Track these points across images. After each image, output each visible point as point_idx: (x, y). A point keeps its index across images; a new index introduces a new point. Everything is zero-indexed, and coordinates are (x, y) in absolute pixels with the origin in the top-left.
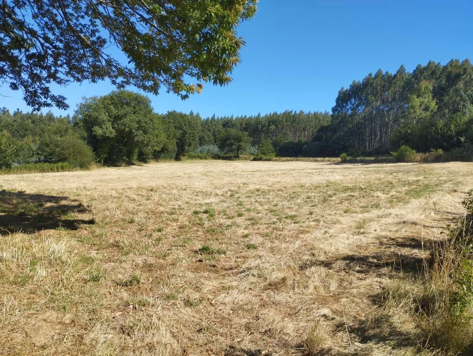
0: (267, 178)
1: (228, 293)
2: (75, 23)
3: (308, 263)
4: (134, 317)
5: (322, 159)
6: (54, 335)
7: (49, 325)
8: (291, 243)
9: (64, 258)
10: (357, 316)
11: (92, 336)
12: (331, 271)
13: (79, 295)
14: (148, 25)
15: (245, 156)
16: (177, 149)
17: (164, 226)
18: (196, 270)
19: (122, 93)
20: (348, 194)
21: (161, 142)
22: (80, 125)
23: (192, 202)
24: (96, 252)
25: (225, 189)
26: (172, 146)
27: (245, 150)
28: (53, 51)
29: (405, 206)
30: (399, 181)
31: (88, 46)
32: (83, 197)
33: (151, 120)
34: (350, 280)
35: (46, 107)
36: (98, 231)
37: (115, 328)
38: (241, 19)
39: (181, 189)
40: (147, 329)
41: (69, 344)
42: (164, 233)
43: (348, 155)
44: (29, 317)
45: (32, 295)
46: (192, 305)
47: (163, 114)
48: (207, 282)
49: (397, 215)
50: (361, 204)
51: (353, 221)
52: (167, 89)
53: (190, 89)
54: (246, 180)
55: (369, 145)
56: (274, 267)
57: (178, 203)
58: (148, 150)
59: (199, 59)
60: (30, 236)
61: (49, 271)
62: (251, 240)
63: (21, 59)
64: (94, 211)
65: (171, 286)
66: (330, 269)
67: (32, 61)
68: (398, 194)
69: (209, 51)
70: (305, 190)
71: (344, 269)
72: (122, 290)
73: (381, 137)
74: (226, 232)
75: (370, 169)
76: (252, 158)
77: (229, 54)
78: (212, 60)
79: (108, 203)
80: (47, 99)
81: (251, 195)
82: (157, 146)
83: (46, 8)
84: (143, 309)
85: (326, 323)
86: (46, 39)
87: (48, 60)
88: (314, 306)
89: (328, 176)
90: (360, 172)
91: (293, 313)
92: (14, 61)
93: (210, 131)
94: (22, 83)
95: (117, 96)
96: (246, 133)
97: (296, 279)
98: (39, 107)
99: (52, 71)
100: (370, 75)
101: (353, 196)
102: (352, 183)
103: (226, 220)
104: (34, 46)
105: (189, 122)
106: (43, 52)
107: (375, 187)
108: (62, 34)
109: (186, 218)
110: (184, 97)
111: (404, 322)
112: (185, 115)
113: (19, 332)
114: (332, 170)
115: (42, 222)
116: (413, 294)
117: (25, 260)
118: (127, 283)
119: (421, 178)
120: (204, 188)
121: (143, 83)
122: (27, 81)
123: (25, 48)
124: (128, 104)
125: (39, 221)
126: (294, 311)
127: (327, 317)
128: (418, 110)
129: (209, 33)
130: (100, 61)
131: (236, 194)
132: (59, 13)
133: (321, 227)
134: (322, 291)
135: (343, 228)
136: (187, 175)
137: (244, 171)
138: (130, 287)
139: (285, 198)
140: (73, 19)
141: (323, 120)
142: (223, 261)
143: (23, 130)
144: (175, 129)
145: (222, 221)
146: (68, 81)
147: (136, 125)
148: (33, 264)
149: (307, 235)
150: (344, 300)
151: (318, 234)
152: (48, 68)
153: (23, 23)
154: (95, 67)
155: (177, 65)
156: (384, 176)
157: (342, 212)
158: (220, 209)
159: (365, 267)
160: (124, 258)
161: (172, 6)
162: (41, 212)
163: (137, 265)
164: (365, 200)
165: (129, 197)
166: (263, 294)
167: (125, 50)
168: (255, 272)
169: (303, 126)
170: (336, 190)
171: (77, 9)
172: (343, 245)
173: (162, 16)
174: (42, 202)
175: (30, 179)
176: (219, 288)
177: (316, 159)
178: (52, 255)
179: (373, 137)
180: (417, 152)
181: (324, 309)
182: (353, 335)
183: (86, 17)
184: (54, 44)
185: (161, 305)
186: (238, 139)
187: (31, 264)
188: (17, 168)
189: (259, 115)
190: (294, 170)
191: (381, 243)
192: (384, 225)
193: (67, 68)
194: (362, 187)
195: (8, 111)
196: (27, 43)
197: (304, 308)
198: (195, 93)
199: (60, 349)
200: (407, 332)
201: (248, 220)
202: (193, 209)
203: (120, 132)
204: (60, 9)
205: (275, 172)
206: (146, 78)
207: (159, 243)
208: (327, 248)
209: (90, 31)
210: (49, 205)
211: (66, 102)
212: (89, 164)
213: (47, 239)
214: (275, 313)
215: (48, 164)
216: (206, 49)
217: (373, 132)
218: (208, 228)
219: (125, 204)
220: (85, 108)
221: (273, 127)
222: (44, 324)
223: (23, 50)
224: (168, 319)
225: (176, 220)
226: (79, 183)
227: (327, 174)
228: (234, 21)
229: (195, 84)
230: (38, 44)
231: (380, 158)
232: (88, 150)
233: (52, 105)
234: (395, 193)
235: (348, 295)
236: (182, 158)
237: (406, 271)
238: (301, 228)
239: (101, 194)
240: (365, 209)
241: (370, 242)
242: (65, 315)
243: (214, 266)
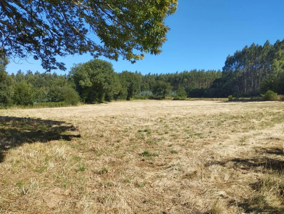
0: (182, 111)
1: (161, 180)
2: (71, 21)
3: (210, 162)
4: (105, 192)
5: (217, 99)
6: (59, 202)
7: (56, 196)
8: (199, 150)
9: (64, 157)
10: (242, 196)
11: (81, 203)
12: (225, 168)
13: (73, 179)
14: (113, 20)
15: (169, 97)
16: (127, 94)
17: (121, 139)
18: (141, 166)
19: (96, 60)
20: (234, 120)
21: (118, 89)
22: (72, 80)
23: (137, 125)
24: (82, 154)
25: (157, 117)
26: (125, 92)
27: (168, 93)
28: (58, 37)
29: (271, 128)
30: (267, 113)
31: (77, 34)
32: (74, 122)
33: (113, 76)
34: (237, 174)
35: (53, 69)
36: (83, 142)
37: (94, 199)
38: (168, 14)
39: (131, 117)
40: (113, 200)
41: (68, 207)
42: (121, 143)
43: (233, 97)
44: (45, 191)
45: (46, 178)
46: (139, 186)
47: (119, 73)
48: (148, 173)
49: (266, 134)
50: (242, 127)
51: (238, 137)
52: (123, 58)
53: (136, 58)
54: (169, 112)
55: (247, 90)
56: (188, 164)
57: (129, 125)
58: (111, 94)
59: (143, 39)
60: (45, 144)
61: (56, 164)
62: (174, 148)
63: (40, 42)
64: (80, 130)
65: (126, 175)
66: (224, 166)
67: (46, 43)
68: (266, 121)
69: (148, 34)
70: (207, 118)
71: (233, 167)
72: (98, 177)
73: (254, 85)
74: (158, 143)
75: (248, 105)
76: (173, 98)
77: (161, 36)
78: (150, 40)
79: (88, 125)
80: (54, 64)
81: (173, 121)
82: (116, 92)
83: (54, 12)
84: (110, 188)
85: (223, 200)
86: (54, 30)
87: (55, 42)
88: (215, 189)
89: (220, 109)
90: (241, 107)
91: (202, 193)
92: (36, 43)
93: (147, 82)
94: (40, 56)
95: (93, 63)
96: (169, 84)
97: (203, 172)
98: (50, 69)
99: (57, 49)
100: (246, 47)
101: (237, 122)
102: (236, 114)
103: (158, 136)
104: (47, 34)
105: (135, 77)
106: (52, 38)
107: (251, 116)
108: (63, 27)
109: (134, 135)
110: (133, 62)
111: (273, 201)
112: (133, 73)
113: (40, 199)
114: (223, 106)
115: (51, 136)
116: (279, 183)
117: (42, 158)
118: (100, 172)
119: (281, 110)
120: (144, 116)
121: (109, 55)
122: (43, 54)
123: (42, 35)
124: (99, 67)
125: (49, 136)
126: (202, 192)
127: (223, 196)
128: (278, 68)
129: (149, 24)
130: (84, 42)
131: (163, 120)
132: (62, 15)
133: (217, 141)
134: (220, 180)
135: (232, 142)
136: (134, 109)
137: (168, 107)
138: (102, 175)
139: (194, 123)
140: (69, 19)
141: (217, 75)
142: (156, 161)
143: (40, 83)
144: (127, 81)
145: (156, 136)
146: (66, 54)
147: (104, 80)
148: (46, 160)
149: (208, 146)
150: (234, 186)
151: (216, 145)
152: (55, 47)
153: (42, 21)
154: (81, 46)
155: (129, 44)
156: (257, 110)
157: (230, 131)
158: (154, 129)
159: (246, 166)
160: (98, 158)
161: (126, 9)
162: (50, 130)
163: (106, 162)
164: (245, 124)
165: (100, 122)
166: (182, 181)
167: (99, 35)
168: (177, 168)
169: (204, 78)
170: (226, 118)
171: (71, 12)
172: (232, 152)
173: (121, 15)
174: (51, 124)
175: (44, 111)
176: (155, 177)
177: (213, 99)
178: (57, 155)
179: (249, 85)
180: (278, 94)
181: (221, 191)
182: (240, 208)
183: (76, 16)
184: (59, 33)
185: (120, 186)
186: (164, 87)
187: (45, 160)
188: (37, 105)
189: (177, 72)
190: (199, 106)
191: (257, 151)
192: (258, 140)
193: (66, 47)
194: (243, 116)
195: (31, 72)
196: (44, 33)
197: (208, 190)
198: (140, 59)
199: (63, 210)
200: (275, 207)
201: (171, 136)
202: (138, 130)
203: (95, 84)
204: (62, 12)
205: (187, 107)
206: (111, 51)
207: (118, 149)
208: (222, 154)
209: (79, 25)
210: (54, 126)
211: (65, 66)
212: (77, 103)
213: (54, 146)
214: (190, 193)
215: (54, 102)
216: (146, 33)
217: (249, 82)
218: (147, 140)
219: (98, 126)
220: (75, 70)
221: (186, 80)
222: (53, 195)
223: (41, 37)
224: (125, 194)
225: (127, 136)
226: (71, 114)
227: (220, 108)
228: (163, 16)
229: (140, 54)
230: (50, 33)
231: (254, 98)
232: (76, 94)
233: (57, 68)
234: (264, 120)
235: (236, 183)
236: (131, 98)
237: (273, 169)
238: (204, 141)
239: (84, 120)
240: (245, 130)
241: (249, 150)
242: (65, 190)
243: (151, 163)
